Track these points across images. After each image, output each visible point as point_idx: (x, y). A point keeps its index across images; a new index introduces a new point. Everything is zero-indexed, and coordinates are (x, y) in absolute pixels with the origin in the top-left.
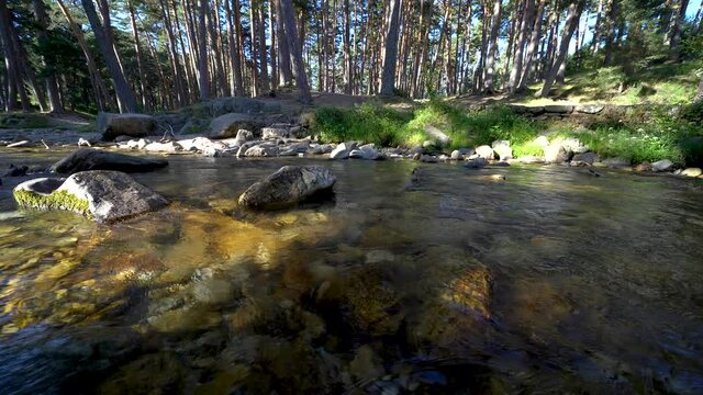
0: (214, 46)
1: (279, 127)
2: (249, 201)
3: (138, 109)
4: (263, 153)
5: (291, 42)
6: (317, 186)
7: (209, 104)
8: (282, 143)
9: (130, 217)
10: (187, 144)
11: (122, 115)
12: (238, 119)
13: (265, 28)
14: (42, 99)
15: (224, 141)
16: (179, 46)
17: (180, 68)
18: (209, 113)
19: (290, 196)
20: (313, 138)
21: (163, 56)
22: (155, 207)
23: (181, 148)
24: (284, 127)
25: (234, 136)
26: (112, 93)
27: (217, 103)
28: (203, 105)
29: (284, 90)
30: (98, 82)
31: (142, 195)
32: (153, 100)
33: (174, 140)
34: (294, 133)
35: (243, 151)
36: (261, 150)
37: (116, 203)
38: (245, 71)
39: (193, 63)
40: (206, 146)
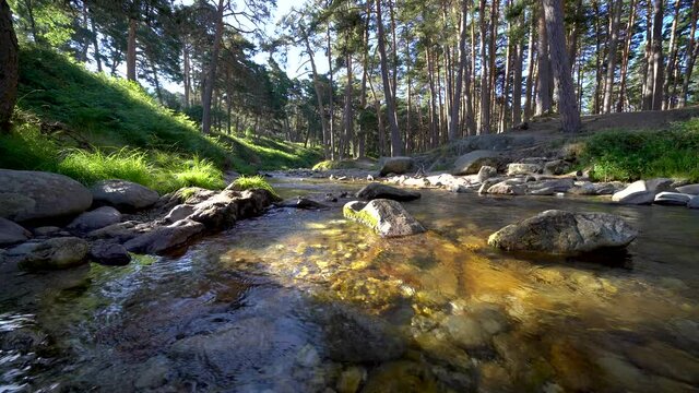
0: (467, 92)
1: (529, 162)
2: (500, 244)
3: (403, 153)
4: (509, 190)
5: (557, 64)
6: (601, 242)
7: (456, 144)
8: (533, 179)
9: (399, 237)
10: (434, 180)
11: (392, 158)
12: (483, 156)
13: (522, 60)
14: (355, 151)
15: (467, 177)
16: (438, 99)
17: (435, 116)
18: (455, 151)
19: (556, 247)
20: (580, 174)
21: (424, 110)
22: (416, 231)
23: (429, 183)
24: (537, 162)
25: (476, 173)
26: (389, 143)
27: (464, 142)
28: (451, 145)
29: (541, 120)
30: (382, 137)
31: (408, 221)
32: (412, 145)
33: (424, 176)
34: (551, 169)
35: (486, 188)
36: (507, 187)
37: (392, 224)
38: (495, 107)
39: (446, 112)
40: (449, 182)
